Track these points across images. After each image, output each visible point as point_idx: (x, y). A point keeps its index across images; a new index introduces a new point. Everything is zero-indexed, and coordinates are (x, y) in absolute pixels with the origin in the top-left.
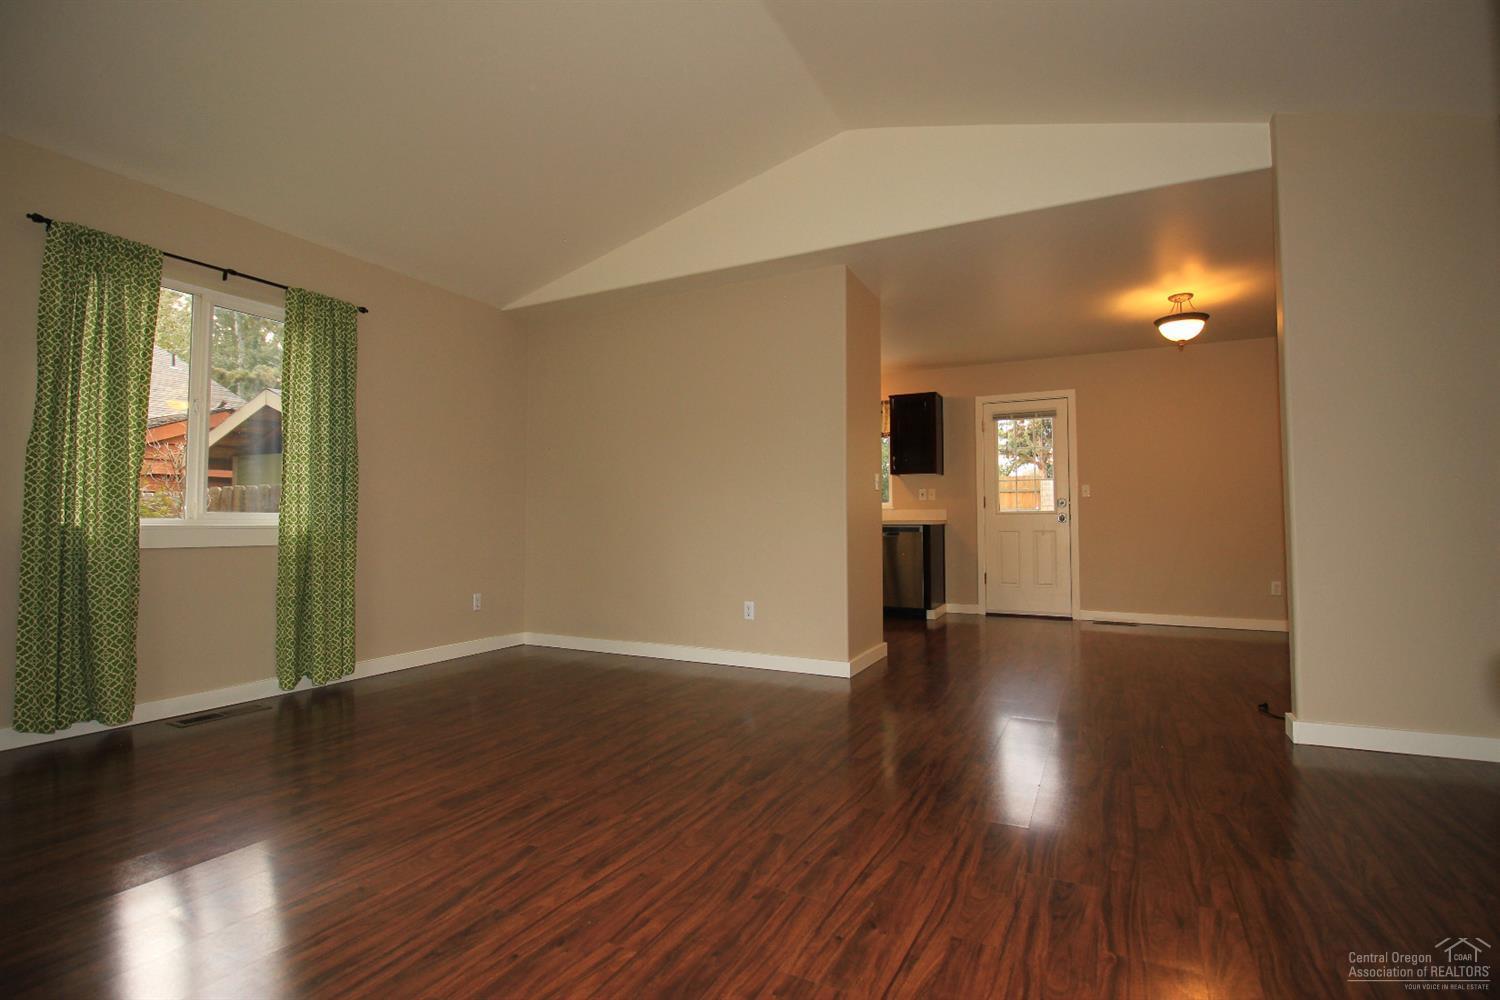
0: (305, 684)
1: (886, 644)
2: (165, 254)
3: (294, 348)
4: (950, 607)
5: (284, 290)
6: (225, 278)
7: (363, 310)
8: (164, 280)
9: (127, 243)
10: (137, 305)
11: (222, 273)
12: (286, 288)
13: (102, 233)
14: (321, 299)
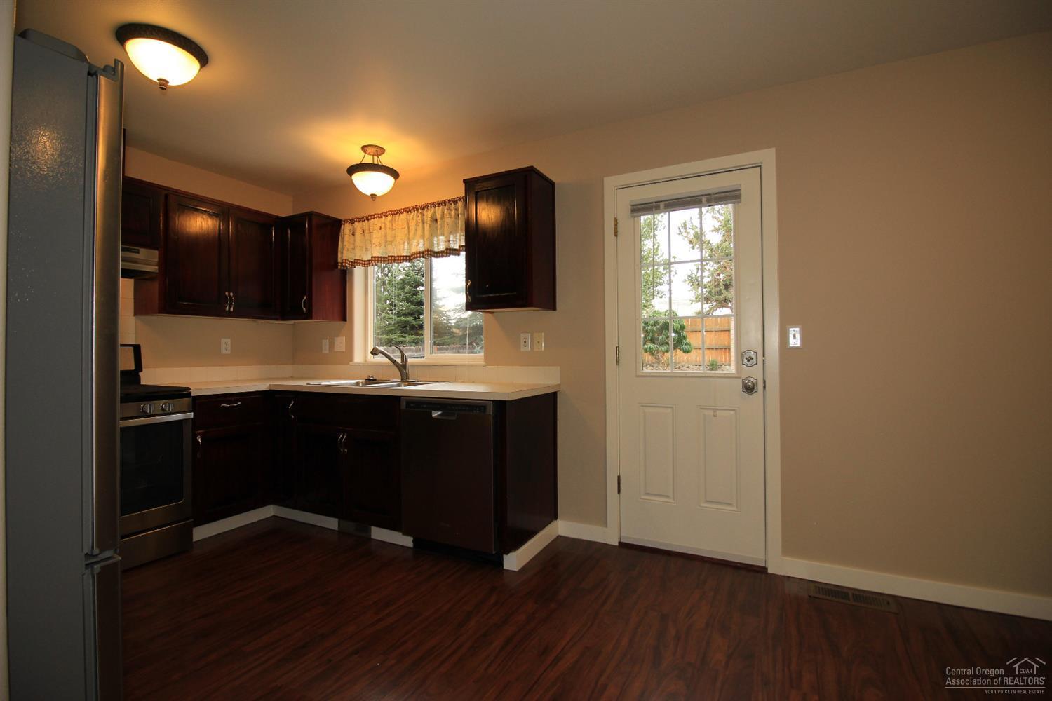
4: (563, 527)
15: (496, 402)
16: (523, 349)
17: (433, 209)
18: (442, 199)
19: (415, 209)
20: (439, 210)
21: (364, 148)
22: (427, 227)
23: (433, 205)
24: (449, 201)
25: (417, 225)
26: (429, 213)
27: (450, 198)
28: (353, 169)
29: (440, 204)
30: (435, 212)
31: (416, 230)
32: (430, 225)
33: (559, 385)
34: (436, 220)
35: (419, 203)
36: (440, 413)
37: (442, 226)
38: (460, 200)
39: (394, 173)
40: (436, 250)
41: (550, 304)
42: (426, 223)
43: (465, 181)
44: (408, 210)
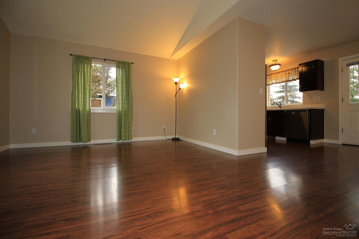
0: (121, 141)
1: (266, 148)
2: (92, 58)
3: (118, 73)
4: (325, 141)
5: (116, 62)
6: (105, 61)
7: (133, 63)
8: (92, 62)
9: (85, 57)
10: (88, 68)
11: (104, 60)
12: (115, 61)
13: (81, 56)
14: (123, 62)
15: (309, 109)
16: (314, 100)
17: (289, 71)
18: (291, 68)
19: (284, 71)
20: (290, 71)
21: (273, 61)
22: (287, 75)
23: (289, 70)
24: (293, 69)
25: (284, 75)
26: (288, 72)
27: (293, 68)
28: (270, 66)
29: (290, 70)
30: (289, 72)
31: (284, 76)
32: (288, 75)
33: (325, 108)
34: (290, 73)
35: (285, 70)
36: (294, 113)
37: (291, 74)
38: (296, 68)
39: (280, 65)
40: (289, 80)
41: (323, 89)
42: (287, 74)
43: (299, 64)
44: (282, 72)
